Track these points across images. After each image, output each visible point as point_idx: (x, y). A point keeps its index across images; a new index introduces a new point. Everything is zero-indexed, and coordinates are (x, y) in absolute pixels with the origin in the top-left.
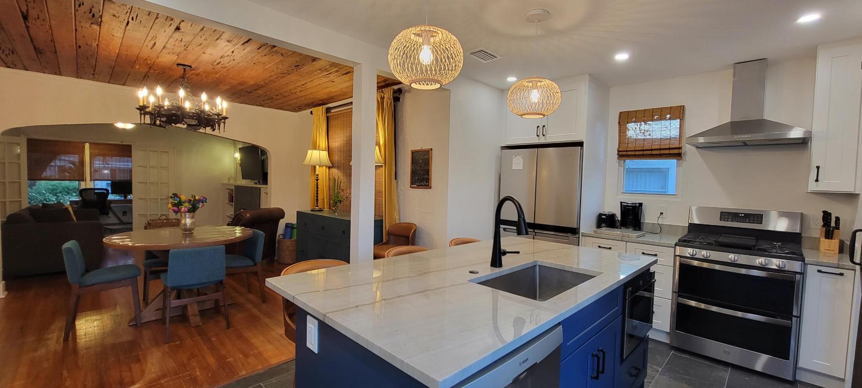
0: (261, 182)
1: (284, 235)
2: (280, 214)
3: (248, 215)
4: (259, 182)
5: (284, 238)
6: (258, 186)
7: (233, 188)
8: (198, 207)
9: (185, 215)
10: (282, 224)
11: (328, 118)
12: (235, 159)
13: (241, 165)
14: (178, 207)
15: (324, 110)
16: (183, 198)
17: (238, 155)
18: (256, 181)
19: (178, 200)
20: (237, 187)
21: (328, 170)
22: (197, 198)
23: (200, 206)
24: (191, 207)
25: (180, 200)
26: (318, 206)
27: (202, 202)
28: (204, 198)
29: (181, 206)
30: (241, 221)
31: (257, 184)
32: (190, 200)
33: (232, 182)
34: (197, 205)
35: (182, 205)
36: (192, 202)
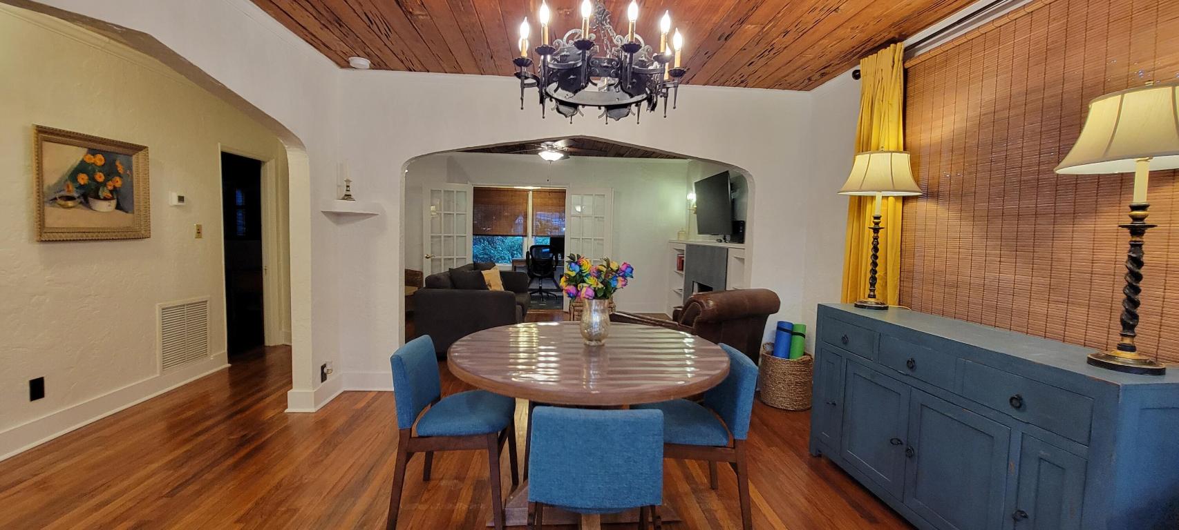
0: (728, 238)
1: (774, 345)
2: (771, 304)
3: (711, 303)
4: (725, 239)
5: (772, 353)
6: (723, 245)
7: (684, 248)
8: (615, 289)
9: (590, 305)
10: (772, 322)
11: (906, 72)
12: (688, 202)
13: (697, 211)
14: (576, 286)
15: (899, 55)
16: (587, 267)
17: (693, 197)
18: (721, 237)
19: (577, 268)
20: (691, 247)
21: (900, 205)
22: (614, 266)
23: (619, 285)
24: (600, 286)
25: (581, 271)
26: (874, 297)
27: (624, 277)
28: (628, 266)
29: (581, 284)
30: (698, 314)
31: (721, 241)
32: (599, 271)
33: (682, 238)
34: (613, 284)
35: (584, 282)
36: (603, 276)
